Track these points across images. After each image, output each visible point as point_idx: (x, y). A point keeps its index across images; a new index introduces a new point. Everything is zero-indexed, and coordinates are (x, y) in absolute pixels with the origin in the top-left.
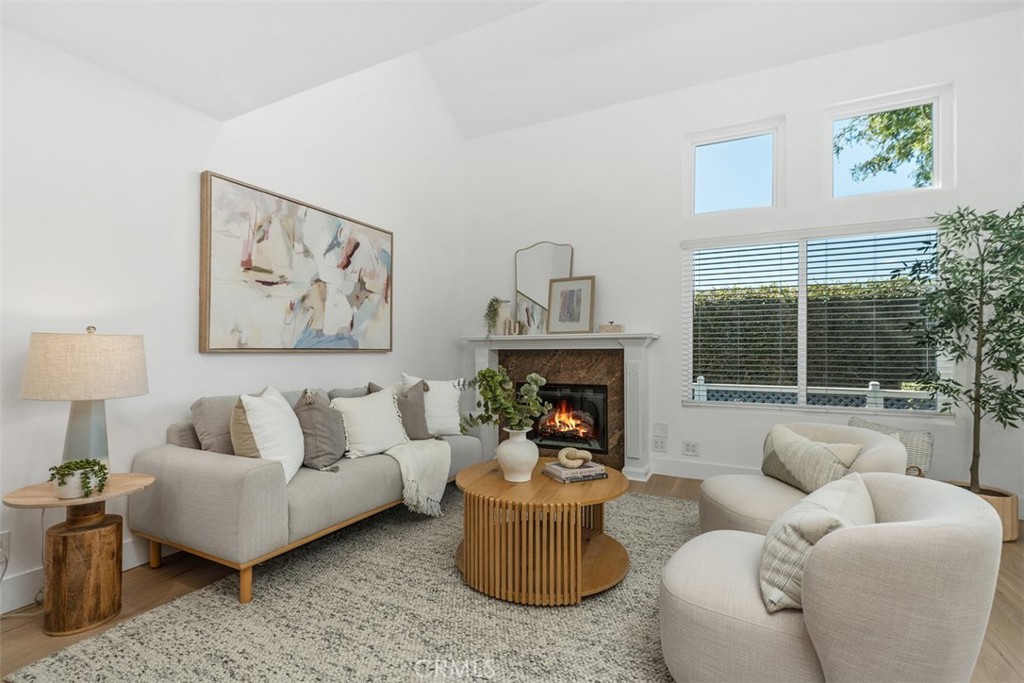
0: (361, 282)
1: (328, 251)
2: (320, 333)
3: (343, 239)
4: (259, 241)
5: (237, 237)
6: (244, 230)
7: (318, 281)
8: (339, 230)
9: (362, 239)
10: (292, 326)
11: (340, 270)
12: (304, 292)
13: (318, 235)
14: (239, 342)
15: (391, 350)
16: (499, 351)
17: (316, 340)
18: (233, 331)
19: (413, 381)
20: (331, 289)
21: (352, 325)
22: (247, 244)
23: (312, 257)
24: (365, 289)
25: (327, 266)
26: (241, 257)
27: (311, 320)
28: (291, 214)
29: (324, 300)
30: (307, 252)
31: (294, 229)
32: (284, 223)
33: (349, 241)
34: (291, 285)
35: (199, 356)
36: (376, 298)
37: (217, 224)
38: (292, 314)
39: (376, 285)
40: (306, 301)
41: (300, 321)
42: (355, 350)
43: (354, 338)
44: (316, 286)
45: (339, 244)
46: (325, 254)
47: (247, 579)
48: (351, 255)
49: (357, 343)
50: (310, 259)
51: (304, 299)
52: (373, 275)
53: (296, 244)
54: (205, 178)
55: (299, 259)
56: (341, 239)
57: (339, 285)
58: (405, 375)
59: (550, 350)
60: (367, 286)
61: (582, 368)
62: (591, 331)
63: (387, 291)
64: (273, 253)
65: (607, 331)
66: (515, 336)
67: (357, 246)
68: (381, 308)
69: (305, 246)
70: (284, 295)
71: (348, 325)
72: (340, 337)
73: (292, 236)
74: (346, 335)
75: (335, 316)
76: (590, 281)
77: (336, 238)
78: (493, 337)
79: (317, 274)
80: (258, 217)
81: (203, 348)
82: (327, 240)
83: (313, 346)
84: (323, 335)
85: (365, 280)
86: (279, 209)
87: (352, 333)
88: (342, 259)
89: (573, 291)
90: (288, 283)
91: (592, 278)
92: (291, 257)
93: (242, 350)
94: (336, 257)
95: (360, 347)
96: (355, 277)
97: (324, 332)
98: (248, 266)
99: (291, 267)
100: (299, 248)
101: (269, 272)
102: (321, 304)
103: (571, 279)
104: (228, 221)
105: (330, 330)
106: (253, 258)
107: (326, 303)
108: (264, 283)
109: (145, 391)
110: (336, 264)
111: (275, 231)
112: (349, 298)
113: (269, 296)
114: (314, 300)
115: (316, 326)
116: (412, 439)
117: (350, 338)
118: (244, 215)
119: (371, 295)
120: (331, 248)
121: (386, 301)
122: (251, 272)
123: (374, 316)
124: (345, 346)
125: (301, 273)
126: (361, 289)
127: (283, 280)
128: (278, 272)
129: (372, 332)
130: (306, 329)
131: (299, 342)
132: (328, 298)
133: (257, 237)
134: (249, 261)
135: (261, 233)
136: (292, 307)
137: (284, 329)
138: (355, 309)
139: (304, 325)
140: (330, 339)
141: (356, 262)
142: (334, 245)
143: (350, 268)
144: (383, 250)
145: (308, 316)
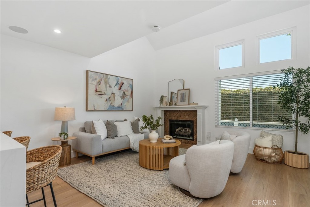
0: (124, 93)
1: (115, 86)
2: (113, 106)
3: (119, 82)
4: (99, 85)
6: (95, 83)
7: (113, 93)
8: (118, 80)
9: (125, 82)
10: (107, 105)
11: (119, 90)
12: (110, 96)
13: (113, 82)
14: (94, 109)
15: (132, 110)
16: (164, 110)
18: (93, 106)
19: (136, 118)
20: (116, 95)
21: (122, 104)
22: (96, 86)
23: (112, 88)
25: (115, 90)
26: (95, 89)
27: (111, 103)
28: (107, 77)
29: (114, 98)
30: (110, 87)
31: (107, 81)
32: (105, 80)
33: (121, 83)
34: (106, 95)
35: (86, 112)
36: (128, 97)
37: (90, 82)
38: (107, 102)
39: (129, 93)
40: (110, 98)
41: (109, 104)
42: (123, 110)
43: (122, 107)
44: (112, 95)
45: (118, 84)
47: (94, 159)
48: (121, 86)
49: (123, 108)
50: (111, 88)
51: (109, 98)
52: (127, 91)
54: (87, 72)
55: (108, 88)
56: (119, 83)
57: (118, 94)
58: (135, 117)
59: (178, 110)
60: (126, 94)
61: (187, 115)
62: (189, 104)
63: (131, 95)
64: (102, 87)
65: (192, 105)
66: (168, 106)
67: (123, 83)
68: (130, 99)
69: (110, 85)
70: (105, 97)
71: (121, 104)
72: (119, 107)
73: (107, 83)
74: (120, 106)
75: (118, 102)
76: (188, 90)
77: (117, 82)
78: (162, 106)
79: (113, 92)
80: (99, 79)
81: (87, 110)
82: (115, 83)
83: (112, 109)
85: (125, 92)
86: (103, 77)
88: (119, 88)
89: (184, 93)
90: (106, 94)
91: (189, 89)
92: (106, 88)
93: (95, 110)
94: (117, 87)
95: (124, 110)
97: (115, 106)
98: (96, 91)
99: (106, 90)
100: (108, 85)
101: (101, 92)
103: (184, 89)
104: (92, 81)
105: (116, 105)
106: (98, 89)
107: (115, 99)
108: (100, 95)
109: (75, 119)
110: (118, 89)
111: (103, 82)
112: (121, 97)
113: (101, 98)
114: (112, 98)
115: (113, 104)
116: (135, 133)
117: (121, 107)
118: (96, 79)
119: (127, 96)
120: (116, 85)
121: (131, 98)
122: (97, 92)
123: (128, 101)
124: (120, 109)
125: (109, 92)
126: (124, 95)
127: (105, 94)
128: (103, 92)
129: (127, 106)
131: (109, 108)
132: (116, 97)
133: (99, 84)
134: (97, 90)
135: (99, 83)
136: (107, 100)
137: (105, 105)
138: (123, 100)
139: (110, 104)
140: (116, 108)
141: (123, 88)
142: (117, 84)
143: (121, 89)
144: (130, 84)
145: (111, 102)
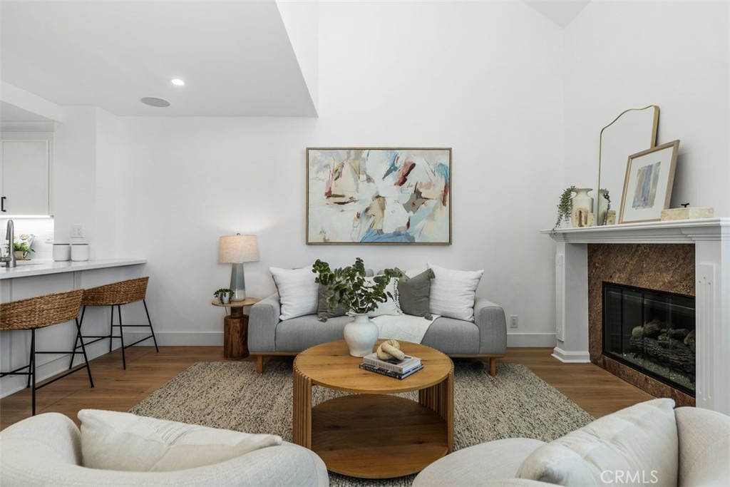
0: (417, 193)
1: (386, 175)
2: (380, 232)
3: (400, 164)
4: (336, 180)
5: (323, 180)
6: (326, 175)
7: (378, 197)
8: (396, 158)
9: (419, 160)
10: (359, 227)
11: (398, 187)
12: (368, 206)
13: (377, 165)
14: (324, 239)
15: (450, 243)
16: (588, 244)
17: (377, 236)
18: (321, 233)
20: (389, 202)
21: (408, 225)
22: (329, 182)
23: (374, 182)
24: (421, 197)
25: (387, 186)
26: (325, 190)
27: (373, 224)
28: (358, 158)
29: (383, 209)
30: (369, 179)
31: (359, 167)
32: (352, 164)
33: (405, 165)
34: (357, 203)
35: (307, 246)
36: (431, 203)
37: (311, 175)
38: (359, 220)
39: (434, 193)
40: (369, 211)
41: (365, 225)
42: (411, 243)
43: (411, 235)
44: (376, 201)
45: (395, 169)
46: (384, 178)
48: (407, 175)
49: (414, 238)
50: (371, 184)
51: (367, 210)
53: (361, 176)
54: (307, 151)
55: (363, 185)
56: (397, 165)
57: (396, 197)
60: (422, 195)
63: (444, 197)
64: (346, 185)
67: (413, 166)
68: (438, 211)
69: (368, 176)
70: (353, 209)
71: (405, 225)
72: (397, 234)
73: (357, 172)
74: (402, 232)
75: (394, 218)
76: (674, 148)
77: (393, 165)
79: (378, 192)
80: (335, 165)
81: (307, 242)
82: (387, 167)
83: (375, 240)
84: (383, 233)
85: (421, 190)
86: (349, 157)
87: (408, 231)
88: (399, 180)
89: (651, 166)
90: (355, 201)
91: (678, 144)
92: (357, 185)
93: (326, 243)
94: (395, 177)
95: (416, 241)
96: (412, 190)
97: (384, 231)
98: (329, 195)
99: (357, 191)
100: (363, 177)
101: (343, 196)
102: (381, 212)
104: (317, 172)
105: (389, 230)
106: (332, 190)
107: (385, 211)
108: (339, 203)
110: (394, 183)
111: (347, 171)
112: (405, 205)
113: (343, 211)
114: (375, 210)
115: (377, 227)
116: (405, 312)
117: (407, 235)
118: (327, 166)
119: (427, 202)
120: (389, 173)
121: (445, 204)
122: (331, 198)
123: (431, 216)
124: (403, 240)
125: (365, 194)
126: (417, 198)
127: (352, 200)
128: (348, 195)
129: (430, 230)
130: (369, 230)
131: (364, 238)
132: (386, 207)
133: (335, 177)
134: (330, 192)
135: (338, 174)
136: (358, 216)
137: (353, 230)
138: (411, 213)
139: (368, 227)
140: (389, 236)
141: (412, 178)
142: (393, 169)
143: (406, 184)
144: (441, 164)
145: (371, 221)
